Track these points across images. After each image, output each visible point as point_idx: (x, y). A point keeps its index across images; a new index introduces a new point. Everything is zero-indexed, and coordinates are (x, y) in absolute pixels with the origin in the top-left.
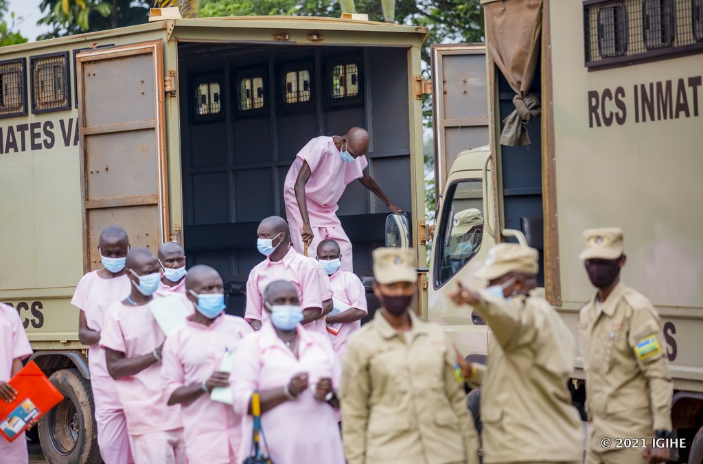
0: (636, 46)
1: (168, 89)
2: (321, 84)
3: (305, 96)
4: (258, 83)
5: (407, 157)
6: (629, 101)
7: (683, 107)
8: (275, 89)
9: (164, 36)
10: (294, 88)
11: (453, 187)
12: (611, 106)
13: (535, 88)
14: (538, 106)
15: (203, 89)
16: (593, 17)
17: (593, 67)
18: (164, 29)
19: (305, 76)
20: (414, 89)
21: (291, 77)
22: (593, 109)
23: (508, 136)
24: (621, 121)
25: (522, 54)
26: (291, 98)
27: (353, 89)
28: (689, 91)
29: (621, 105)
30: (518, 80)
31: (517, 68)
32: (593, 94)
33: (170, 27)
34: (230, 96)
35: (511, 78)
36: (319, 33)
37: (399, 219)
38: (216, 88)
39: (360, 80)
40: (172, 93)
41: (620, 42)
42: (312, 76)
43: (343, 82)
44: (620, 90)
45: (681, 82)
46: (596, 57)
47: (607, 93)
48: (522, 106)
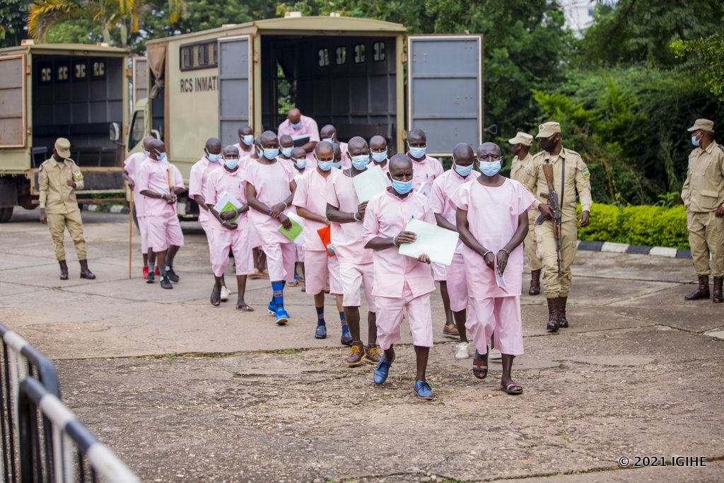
0: (196, 64)
1: (28, 72)
2: (89, 70)
3: (83, 75)
4: (65, 69)
5: (121, 100)
6: (193, 83)
7: (210, 87)
8: (72, 72)
9: (27, 52)
10: (79, 71)
11: (136, 113)
12: (188, 85)
13: (163, 77)
14: (164, 84)
15: (44, 71)
16: (183, 51)
17: (182, 70)
18: (27, 49)
19: (83, 67)
20: (125, 74)
21: (78, 67)
22: (182, 86)
23: (153, 94)
24: (191, 91)
25: (159, 64)
26: (78, 75)
27: (102, 72)
28: (212, 81)
29: (191, 85)
30: (157, 74)
31: (157, 69)
32: (182, 81)
33: (29, 48)
34: (54, 74)
35: (155, 73)
36: (88, 51)
37: (116, 125)
38: (49, 71)
39: (104, 69)
40: (29, 74)
41: (191, 62)
42: (86, 67)
43: (98, 70)
44: (191, 80)
45: (210, 78)
46: (183, 67)
47: (187, 80)
48: (158, 83)
